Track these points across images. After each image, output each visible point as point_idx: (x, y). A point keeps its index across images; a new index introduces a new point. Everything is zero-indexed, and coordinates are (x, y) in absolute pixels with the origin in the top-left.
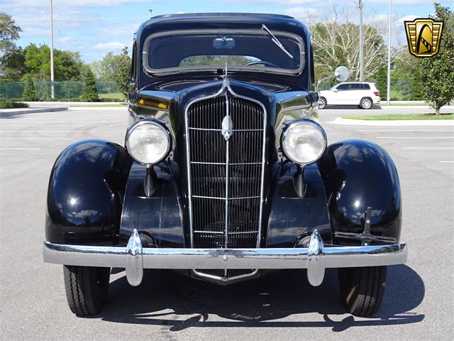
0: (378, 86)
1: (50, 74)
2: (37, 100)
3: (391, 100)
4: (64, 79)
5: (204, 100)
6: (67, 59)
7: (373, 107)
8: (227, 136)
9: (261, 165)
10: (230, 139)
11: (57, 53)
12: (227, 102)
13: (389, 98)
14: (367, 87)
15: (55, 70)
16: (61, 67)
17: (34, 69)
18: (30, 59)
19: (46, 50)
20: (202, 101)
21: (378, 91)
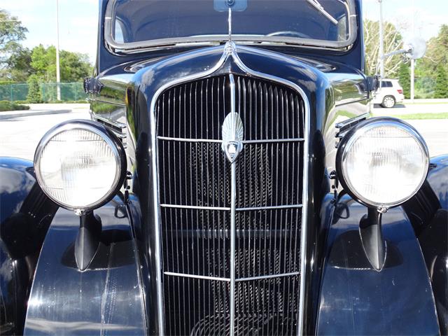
0: (401, 83)
1: (56, 76)
2: (42, 102)
3: (415, 98)
4: (73, 81)
5: (188, 83)
6: (75, 60)
7: (396, 105)
8: (231, 153)
9: (300, 209)
10: (239, 160)
11: (64, 55)
12: (232, 85)
13: (412, 96)
14: (389, 84)
15: (61, 71)
16: (68, 68)
17: (40, 69)
18: (36, 60)
19: (53, 51)
20: (182, 85)
21: (401, 88)
